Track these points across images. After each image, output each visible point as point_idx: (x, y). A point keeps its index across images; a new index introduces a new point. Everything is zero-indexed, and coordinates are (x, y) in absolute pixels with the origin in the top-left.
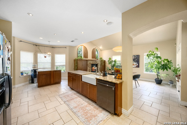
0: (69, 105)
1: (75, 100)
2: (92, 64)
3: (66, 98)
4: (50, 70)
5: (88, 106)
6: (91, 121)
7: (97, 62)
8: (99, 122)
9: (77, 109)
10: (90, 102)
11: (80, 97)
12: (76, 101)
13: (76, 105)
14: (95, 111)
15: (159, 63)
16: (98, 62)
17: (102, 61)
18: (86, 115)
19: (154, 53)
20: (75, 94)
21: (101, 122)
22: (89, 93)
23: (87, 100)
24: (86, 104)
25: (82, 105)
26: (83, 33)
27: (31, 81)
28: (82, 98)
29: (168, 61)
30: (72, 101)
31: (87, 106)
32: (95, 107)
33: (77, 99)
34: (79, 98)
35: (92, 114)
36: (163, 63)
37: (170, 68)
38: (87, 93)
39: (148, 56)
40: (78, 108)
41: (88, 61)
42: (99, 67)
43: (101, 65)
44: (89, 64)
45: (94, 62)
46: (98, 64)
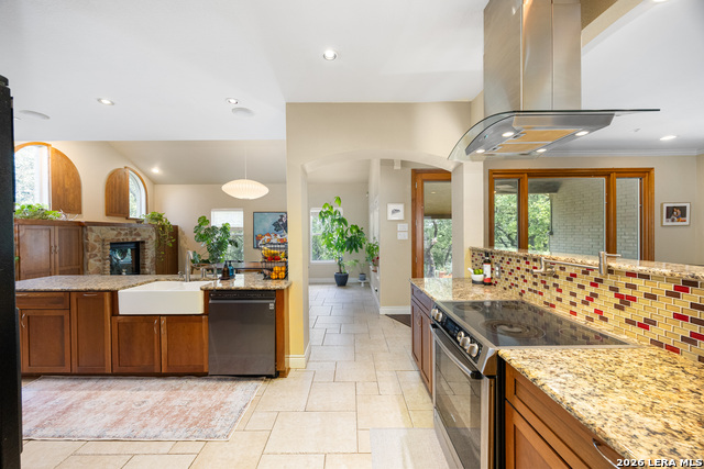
2: (111, 244)
5: (173, 396)
6: (213, 423)
7: (138, 235)
8: (241, 411)
11: (110, 388)
13: (110, 418)
14: (210, 396)
15: (342, 235)
16: (144, 236)
17: (163, 227)
18: (186, 419)
19: (334, 209)
20: (62, 389)
21: (246, 409)
22: (164, 350)
25: (143, 406)
28: (124, 388)
29: (358, 231)
30: (74, 415)
31: (168, 400)
32: (204, 388)
34: (109, 393)
35: (202, 407)
36: (349, 235)
37: (361, 247)
38: (156, 356)
39: (323, 215)
40: (132, 422)
41: (92, 230)
42: (150, 253)
43: (160, 244)
44: (97, 244)
45: (123, 232)
46: (143, 242)
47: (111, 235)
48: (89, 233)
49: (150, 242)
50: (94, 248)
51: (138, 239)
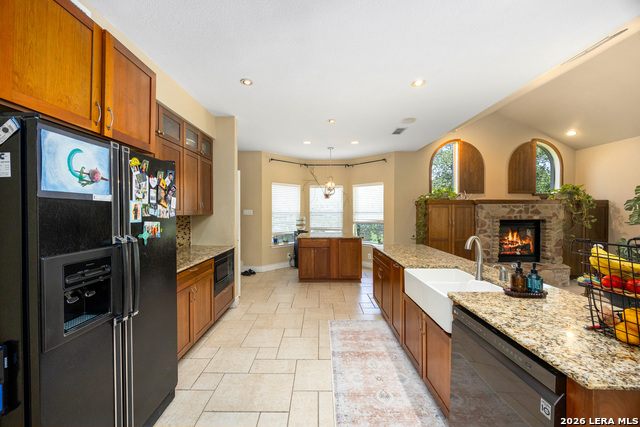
0: (339, 376)
1: (368, 363)
2: (501, 221)
3: (345, 339)
4: (339, 234)
5: (407, 418)
7: (537, 212)
9: (353, 405)
10: (428, 403)
11: (394, 360)
12: (369, 371)
13: (359, 387)
16: (546, 213)
23: (418, 387)
24: (404, 403)
25: (382, 400)
26: (419, 83)
27: (293, 262)
28: (399, 368)
30: (360, 362)
31: (399, 416)
33: (380, 364)
34: (389, 363)
40: (359, 406)
41: (482, 208)
42: (554, 235)
43: (573, 224)
44: (486, 220)
45: (517, 210)
46: (544, 221)
47: (503, 212)
48: (480, 210)
49: (554, 221)
50: (483, 224)
51: (536, 217)
